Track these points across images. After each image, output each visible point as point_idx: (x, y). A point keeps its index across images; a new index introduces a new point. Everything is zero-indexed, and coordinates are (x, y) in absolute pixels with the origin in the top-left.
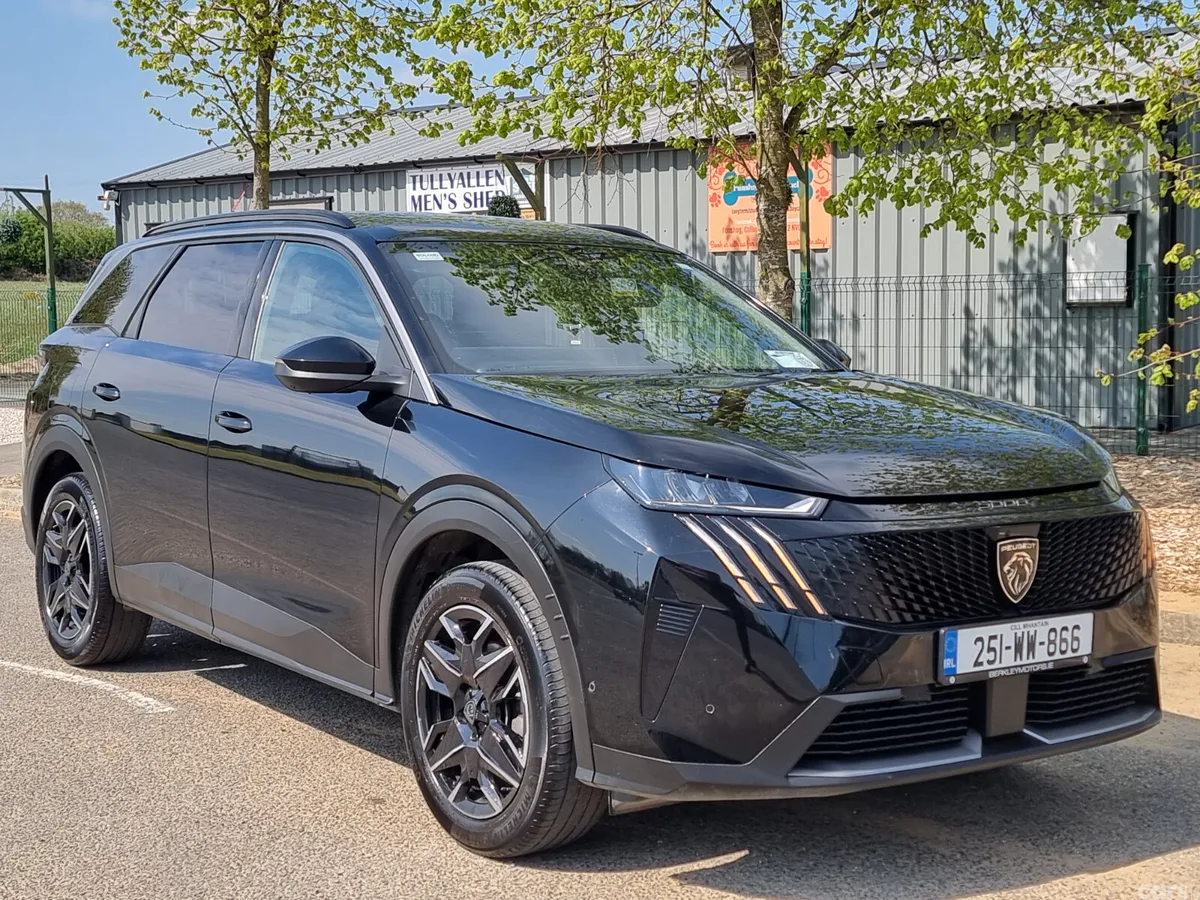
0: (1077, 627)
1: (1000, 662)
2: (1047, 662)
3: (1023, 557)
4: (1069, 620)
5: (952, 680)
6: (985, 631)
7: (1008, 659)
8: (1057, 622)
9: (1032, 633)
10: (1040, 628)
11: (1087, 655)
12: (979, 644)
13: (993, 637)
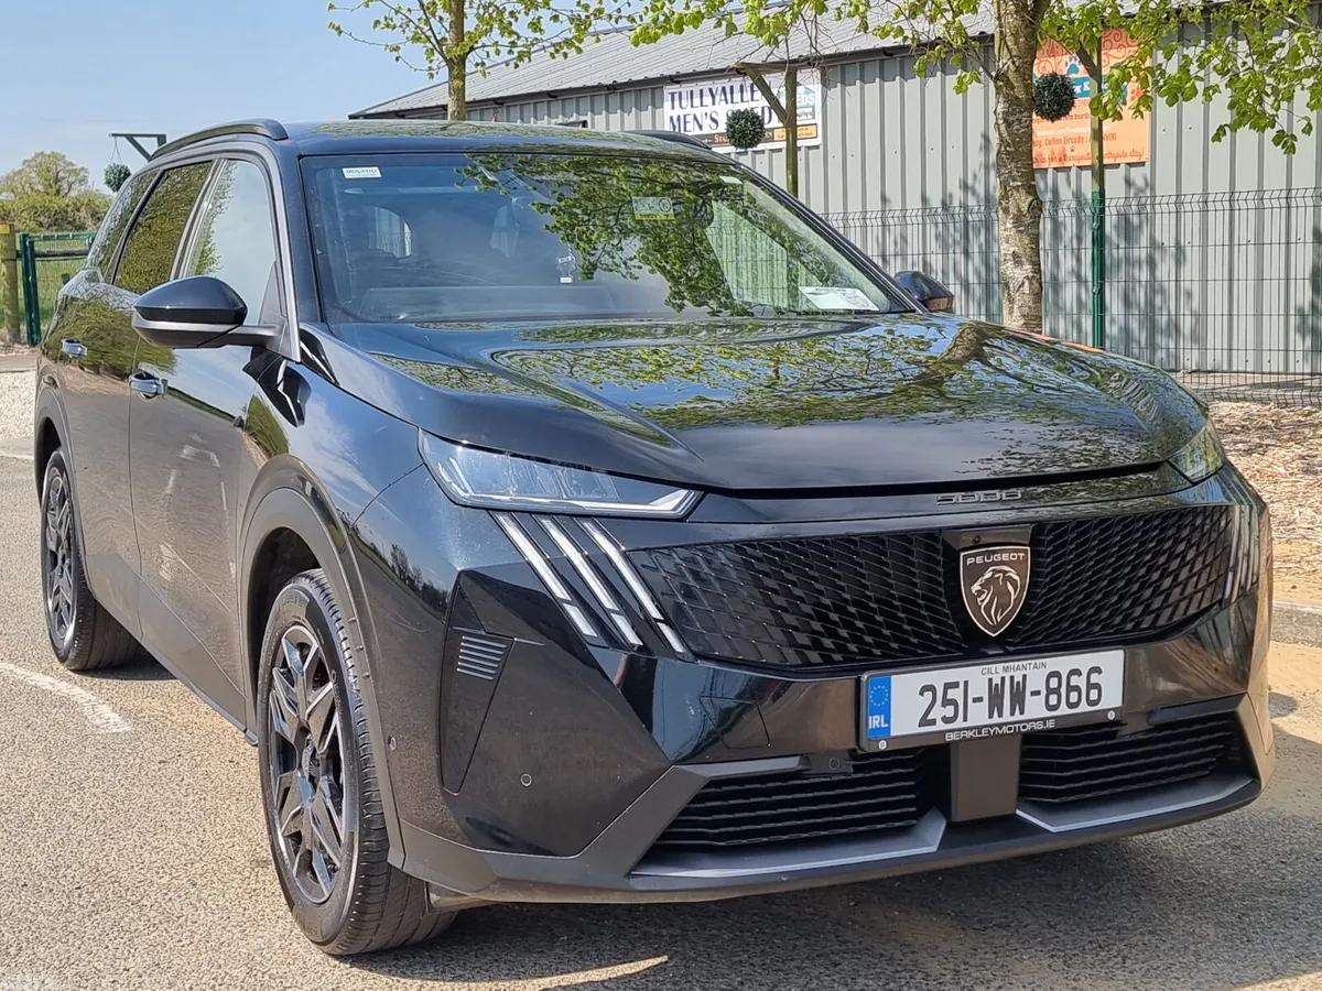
0: (1097, 670)
1: (965, 719)
2: (1044, 720)
3: (1005, 572)
4: (1084, 661)
5: (883, 745)
6: (938, 677)
7: (979, 715)
8: (1063, 663)
9: (1018, 678)
10: (1034, 672)
11: (1113, 709)
12: (929, 695)
13: (948, 686)
